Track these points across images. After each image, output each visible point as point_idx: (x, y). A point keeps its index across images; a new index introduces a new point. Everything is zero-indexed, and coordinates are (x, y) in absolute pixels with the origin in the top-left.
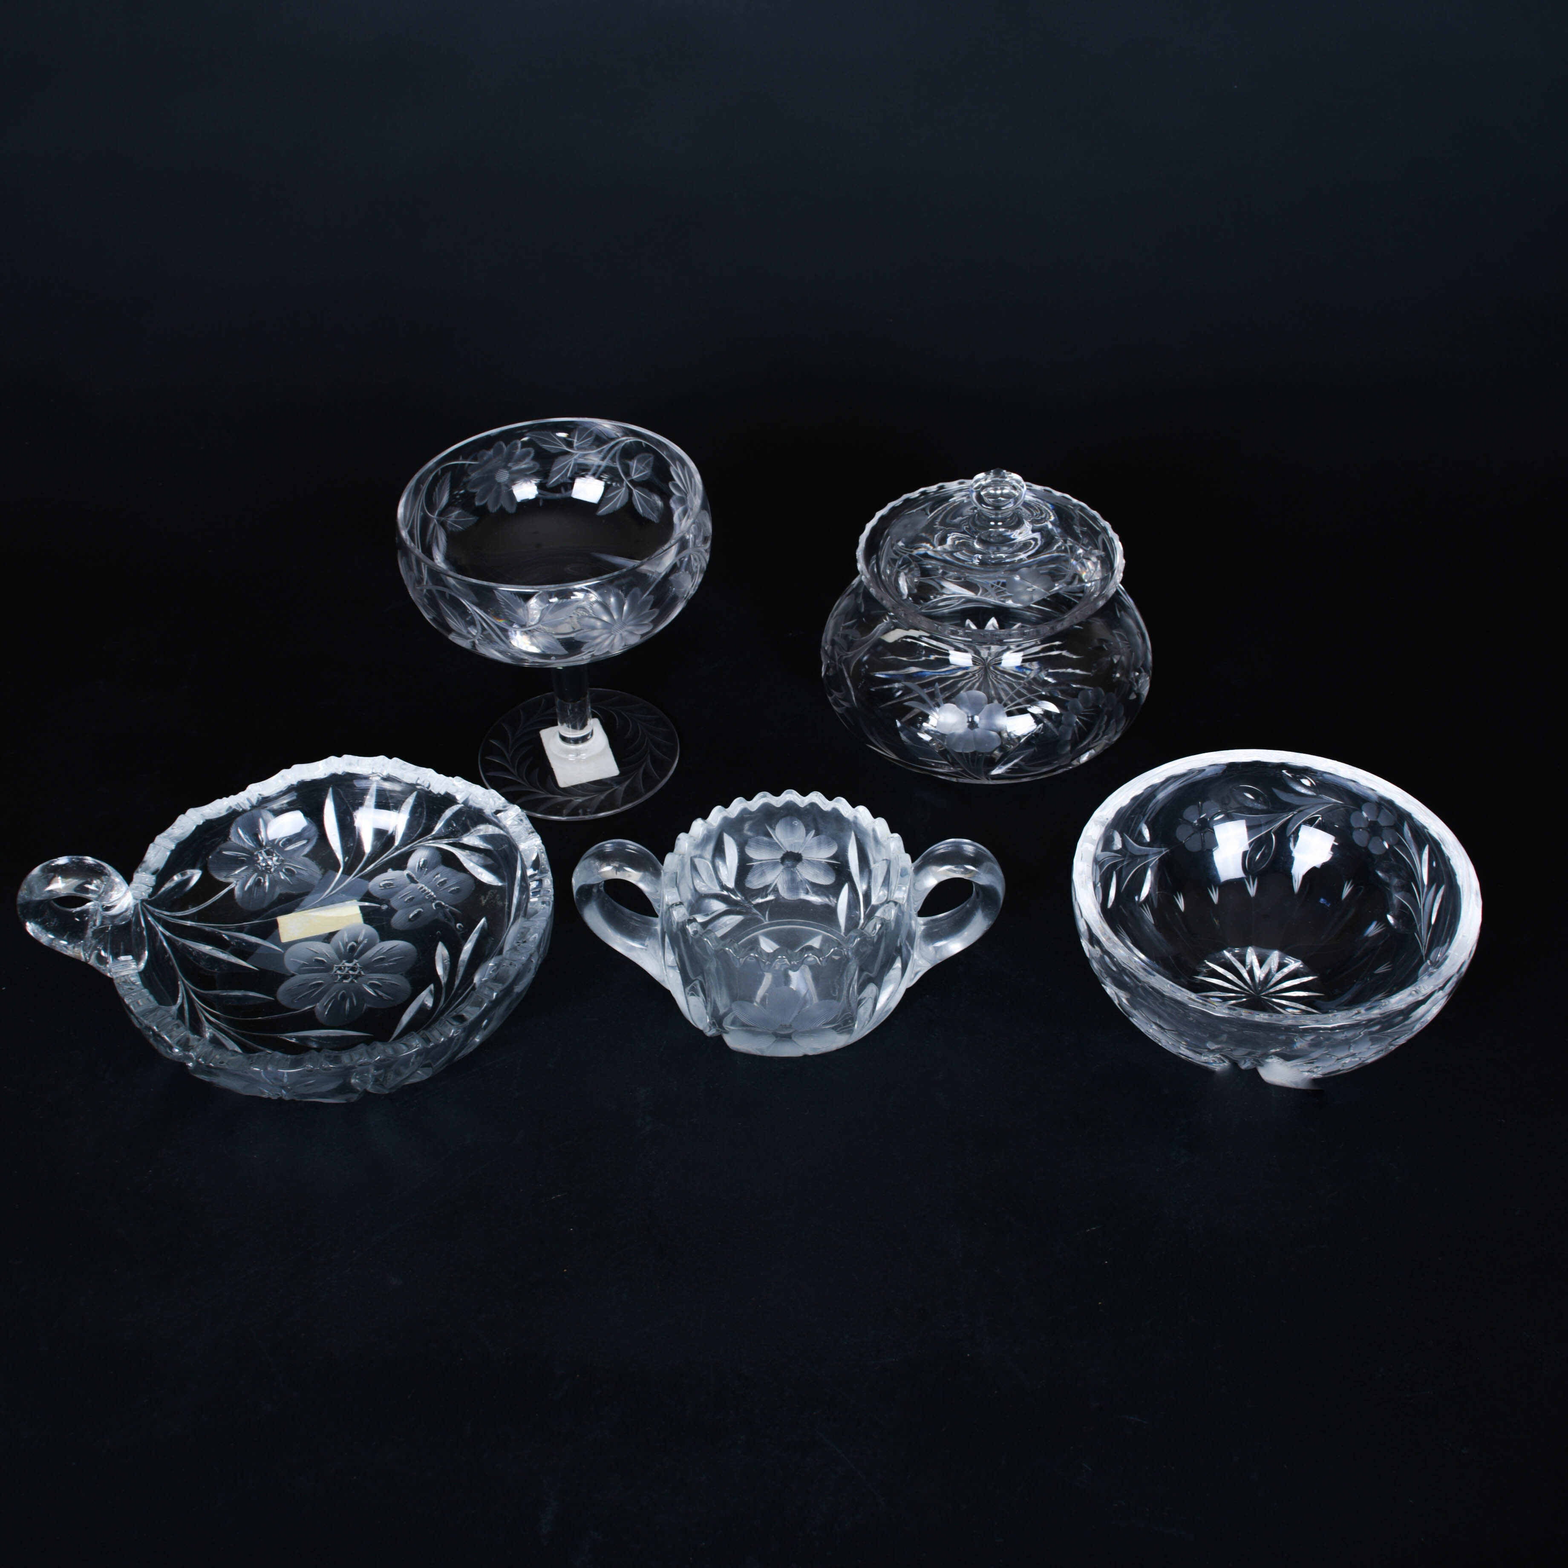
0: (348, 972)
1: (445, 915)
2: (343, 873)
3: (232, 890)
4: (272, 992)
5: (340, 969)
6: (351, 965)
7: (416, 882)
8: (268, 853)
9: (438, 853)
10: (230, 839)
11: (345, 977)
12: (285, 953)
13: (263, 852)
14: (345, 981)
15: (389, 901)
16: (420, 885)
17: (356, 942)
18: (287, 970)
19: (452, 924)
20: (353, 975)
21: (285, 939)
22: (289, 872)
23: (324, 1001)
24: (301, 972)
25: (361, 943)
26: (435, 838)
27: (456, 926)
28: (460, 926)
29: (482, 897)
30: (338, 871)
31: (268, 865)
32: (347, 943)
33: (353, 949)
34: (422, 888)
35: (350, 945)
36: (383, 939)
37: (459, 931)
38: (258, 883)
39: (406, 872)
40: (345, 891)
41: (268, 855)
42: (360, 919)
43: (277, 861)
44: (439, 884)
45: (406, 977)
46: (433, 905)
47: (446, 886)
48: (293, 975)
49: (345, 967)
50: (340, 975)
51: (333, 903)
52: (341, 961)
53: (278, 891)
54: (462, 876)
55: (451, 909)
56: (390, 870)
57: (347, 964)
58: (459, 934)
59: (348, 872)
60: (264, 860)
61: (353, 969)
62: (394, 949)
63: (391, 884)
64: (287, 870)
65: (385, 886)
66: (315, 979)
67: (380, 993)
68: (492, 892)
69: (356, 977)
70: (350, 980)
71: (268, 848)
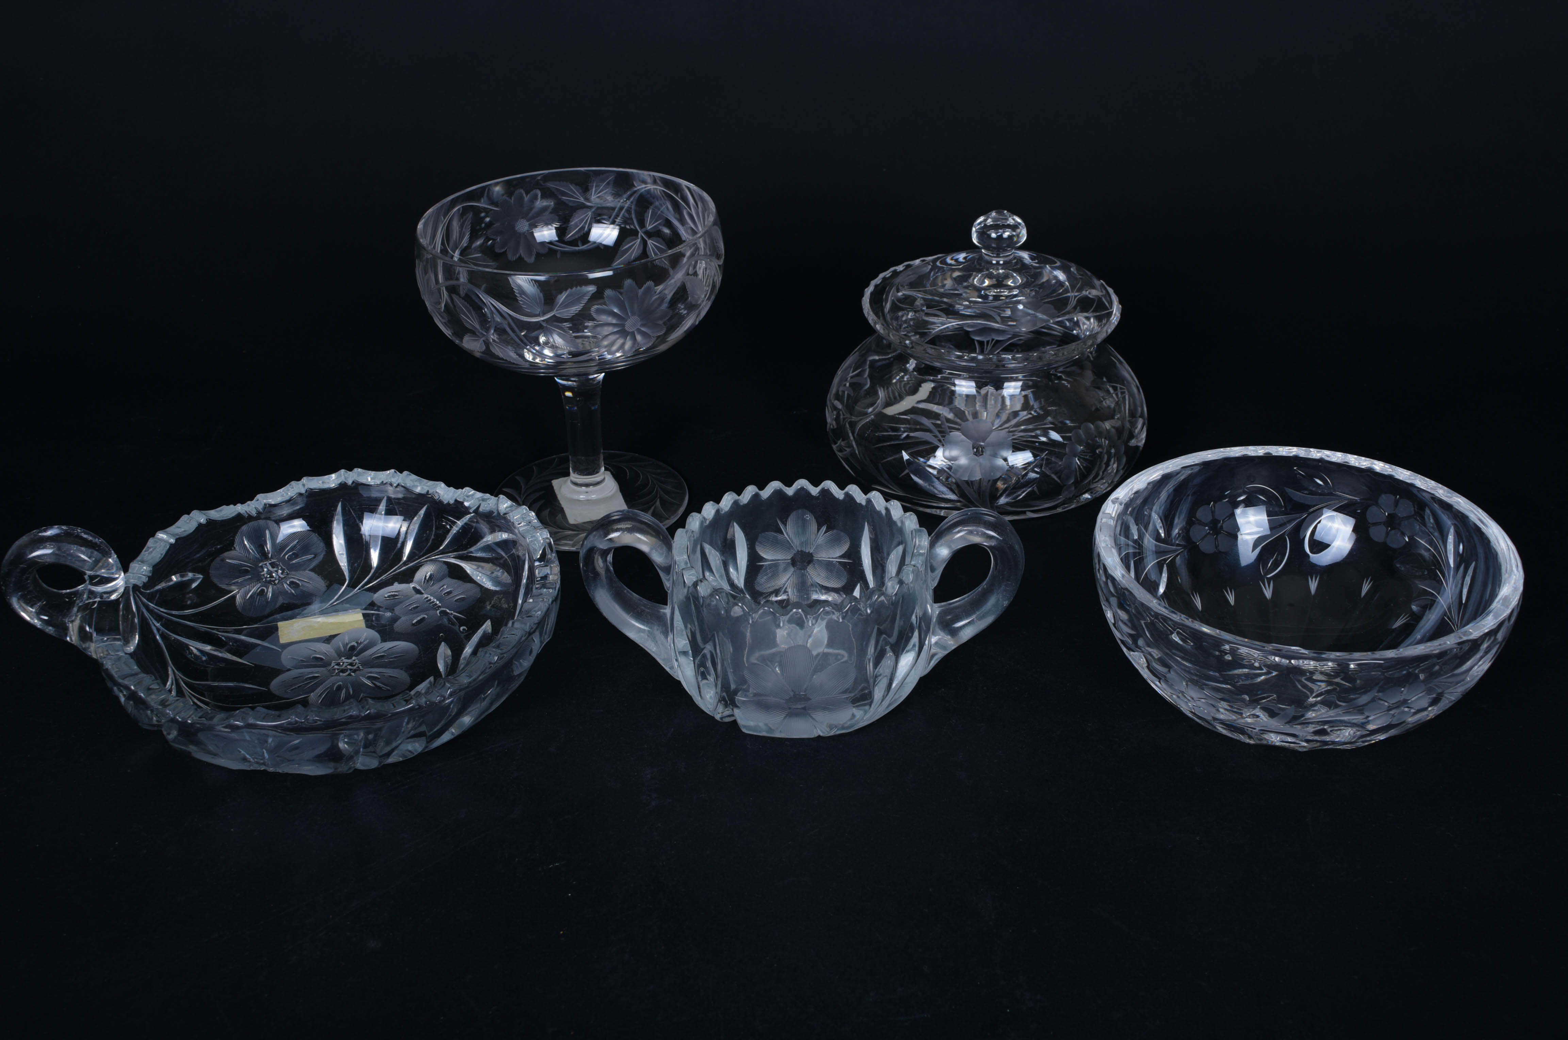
0: (346, 667)
1: (450, 620)
2: (348, 586)
3: (234, 597)
4: (266, 683)
5: (338, 664)
6: (350, 661)
7: (422, 593)
8: (273, 565)
10: (235, 548)
11: (343, 671)
12: (282, 651)
13: (268, 564)
14: (341, 674)
15: (393, 610)
16: (426, 596)
17: (357, 643)
18: (284, 666)
19: (456, 628)
20: (351, 669)
21: (283, 640)
22: (293, 585)
23: (319, 691)
24: (297, 668)
25: (361, 643)
26: (443, 552)
27: (459, 629)
28: (464, 629)
29: (488, 603)
30: (343, 585)
31: (272, 577)
32: (347, 644)
33: (353, 648)
34: (427, 598)
35: (349, 645)
36: (384, 640)
37: (462, 633)
38: (262, 593)
39: (412, 585)
40: (347, 601)
41: (273, 567)
42: (363, 624)
43: (282, 573)
44: (444, 594)
45: (406, 671)
46: (438, 612)
47: (451, 595)
48: (289, 670)
49: (343, 663)
50: (338, 669)
51: (336, 611)
52: (340, 658)
53: (281, 600)
54: (469, 585)
55: (455, 615)
56: (396, 584)
57: (347, 661)
58: (462, 635)
59: (352, 585)
60: (270, 573)
61: (351, 664)
62: (395, 648)
63: (397, 595)
64: (292, 583)
65: (389, 596)
66: (312, 673)
67: (378, 684)
68: (498, 598)
69: (354, 671)
70: (347, 673)
71: (273, 560)
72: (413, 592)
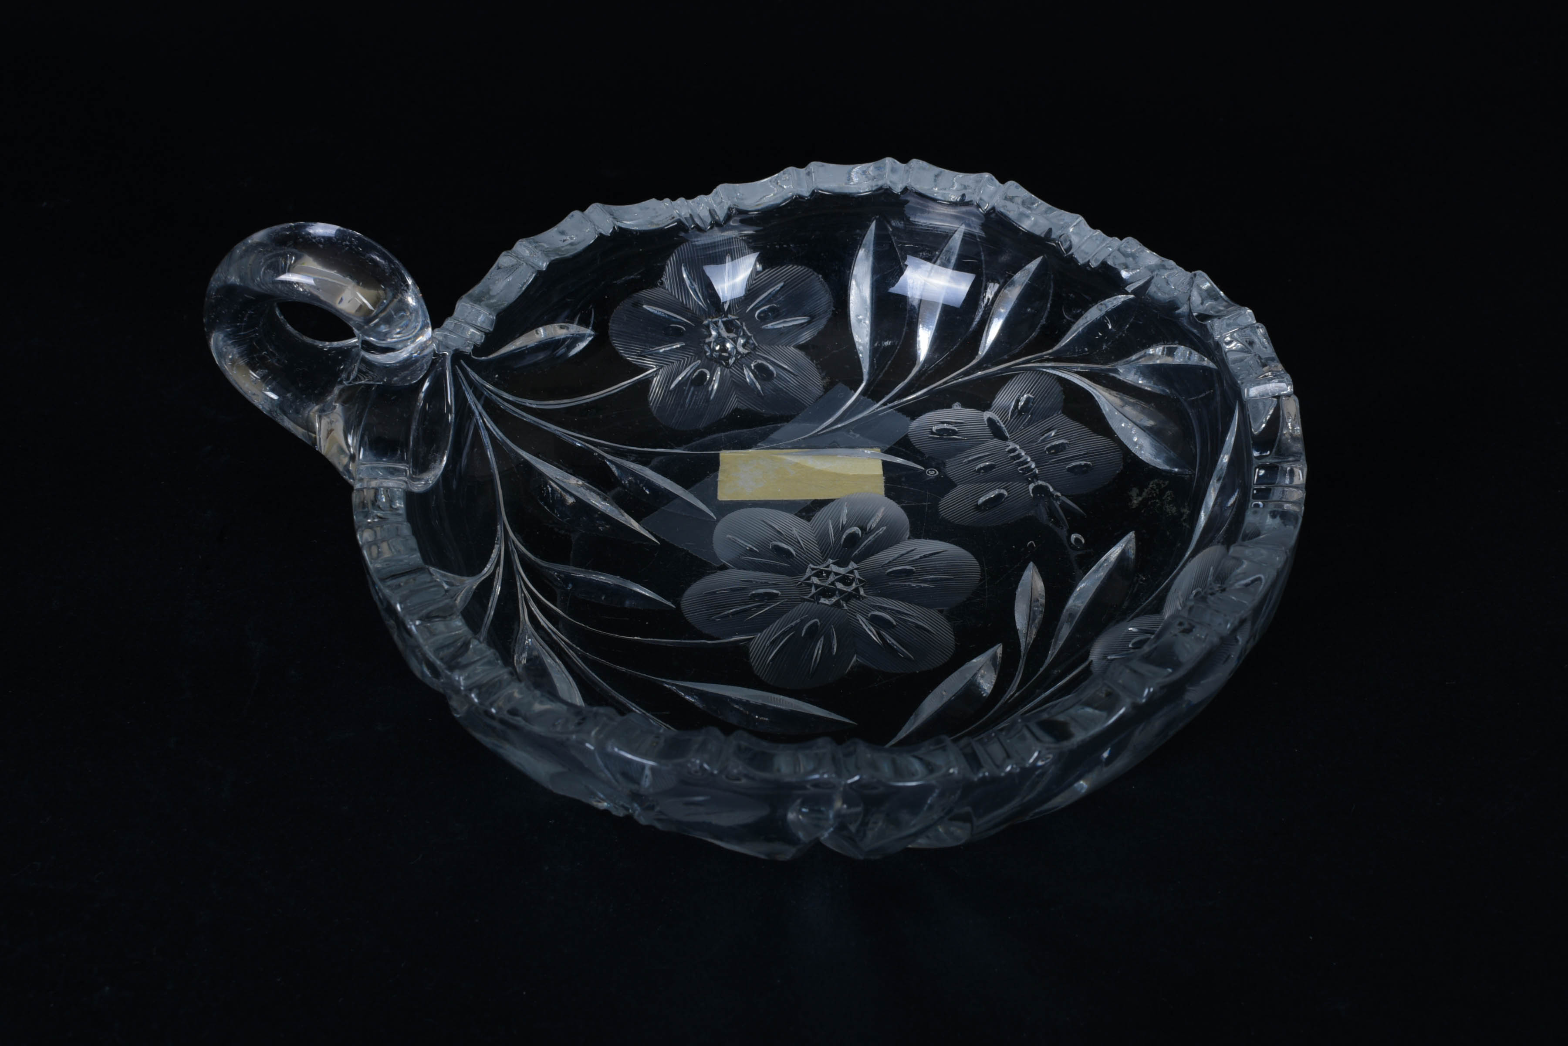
0: (833, 583)
1: (1052, 513)
2: (863, 393)
3: (647, 382)
4: (674, 591)
5: (818, 574)
6: (842, 571)
7: (1005, 439)
8: (730, 326)
9: (1058, 388)
10: (662, 283)
11: (827, 592)
12: (718, 521)
13: (720, 323)
14: (822, 600)
15: (944, 464)
16: (1012, 445)
17: (863, 529)
18: (715, 554)
19: (1063, 532)
20: (842, 592)
21: (724, 494)
22: (762, 372)
23: (774, 630)
24: (740, 565)
25: (871, 531)
26: (1058, 357)
27: (1069, 537)
28: (1077, 540)
29: (1134, 492)
30: (855, 391)
31: (724, 349)
32: (844, 528)
33: (853, 540)
34: (1014, 450)
35: (848, 531)
36: (916, 533)
37: (1074, 548)
38: (700, 381)
39: (987, 415)
40: (859, 427)
41: (729, 331)
42: (878, 487)
43: (744, 346)
44: (1049, 449)
45: (948, 619)
46: (1031, 486)
47: (1063, 456)
48: (724, 568)
49: (829, 573)
50: (817, 586)
51: (834, 445)
52: (825, 560)
53: (734, 402)
54: (1101, 441)
55: (1063, 502)
56: (957, 406)
57: (835, 568)
58: (1073, 555)
59: (874, 393)
60: (721, 340)
61: (845, 580)
62: (933, 557)
63: (954, 433)
64: (760, 367)
65: (940, 432)
66: (765, 584)
67: (890, 640)
68: (1158, 485)
69: (848, 597)
70: (834, 600)
71: (731, 317)
72: (988, 432)
